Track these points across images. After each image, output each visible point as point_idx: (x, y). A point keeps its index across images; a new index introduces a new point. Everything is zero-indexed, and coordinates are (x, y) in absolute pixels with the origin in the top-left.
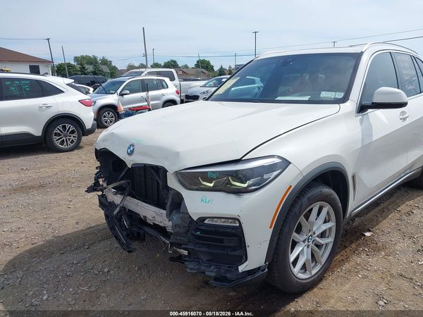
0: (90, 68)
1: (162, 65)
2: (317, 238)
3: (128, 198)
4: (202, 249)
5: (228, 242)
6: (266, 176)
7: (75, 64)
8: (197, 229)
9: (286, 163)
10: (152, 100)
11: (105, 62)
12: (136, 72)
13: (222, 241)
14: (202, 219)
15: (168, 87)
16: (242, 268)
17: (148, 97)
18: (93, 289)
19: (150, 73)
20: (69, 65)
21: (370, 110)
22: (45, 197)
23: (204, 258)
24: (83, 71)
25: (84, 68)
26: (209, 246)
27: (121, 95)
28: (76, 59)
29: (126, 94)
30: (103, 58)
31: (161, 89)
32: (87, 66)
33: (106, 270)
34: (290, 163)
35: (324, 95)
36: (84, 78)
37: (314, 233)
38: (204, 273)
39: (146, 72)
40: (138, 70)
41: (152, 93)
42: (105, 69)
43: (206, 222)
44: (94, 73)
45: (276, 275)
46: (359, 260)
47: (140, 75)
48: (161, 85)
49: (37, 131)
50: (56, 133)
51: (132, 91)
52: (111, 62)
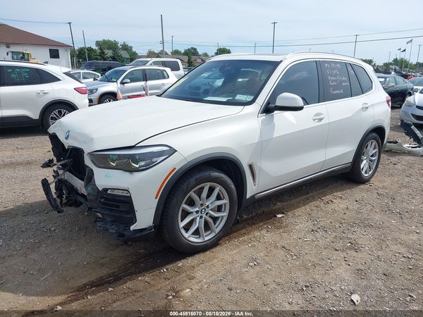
0: (109, 53)
1: (183, 52)
2: (210, 212)
3: (68, 173)
4: (106, 212)
5: (123, 207)
6: (154, 160)
7: (97, 48)
8: (102, 197)
9: (172, 151)
10: (150, 89)
11: (126, 48)
12: (142, 61)
13: (118, 207)
14: (106, 190)
15: (168, 77)
16: (132, 228)
17: (146, 86)
18: (37, 241)
19: (155, 63)
20: (90, 50)
21: (276, 112)
22: (28, 172)
23: (109, 219)
24: (102, 56)
25: (103, 53)
26: (111, 210)
27: (122, 83)
28: (98, 43)
29: (126, 83)
30: (124, 43)
31: (161, 79)
32: (106, 51)
33: (53, 229)
34: (176, 151)
35: (239, 97)
36: (103, 63)
37: (208, 207)
38: (108, 230)
39: (151, 62)
40: (145, 59)
41: (150, 83)
42: (125, 54)
43: (109, 192)
44: (114, 59)
45: (167, 236)
46: (258, 234)
47: (145, 64)
48: (163, 76)
49: (34, 114)
50: (52, 117)
51: (133, 80)
52: (131, 47)
